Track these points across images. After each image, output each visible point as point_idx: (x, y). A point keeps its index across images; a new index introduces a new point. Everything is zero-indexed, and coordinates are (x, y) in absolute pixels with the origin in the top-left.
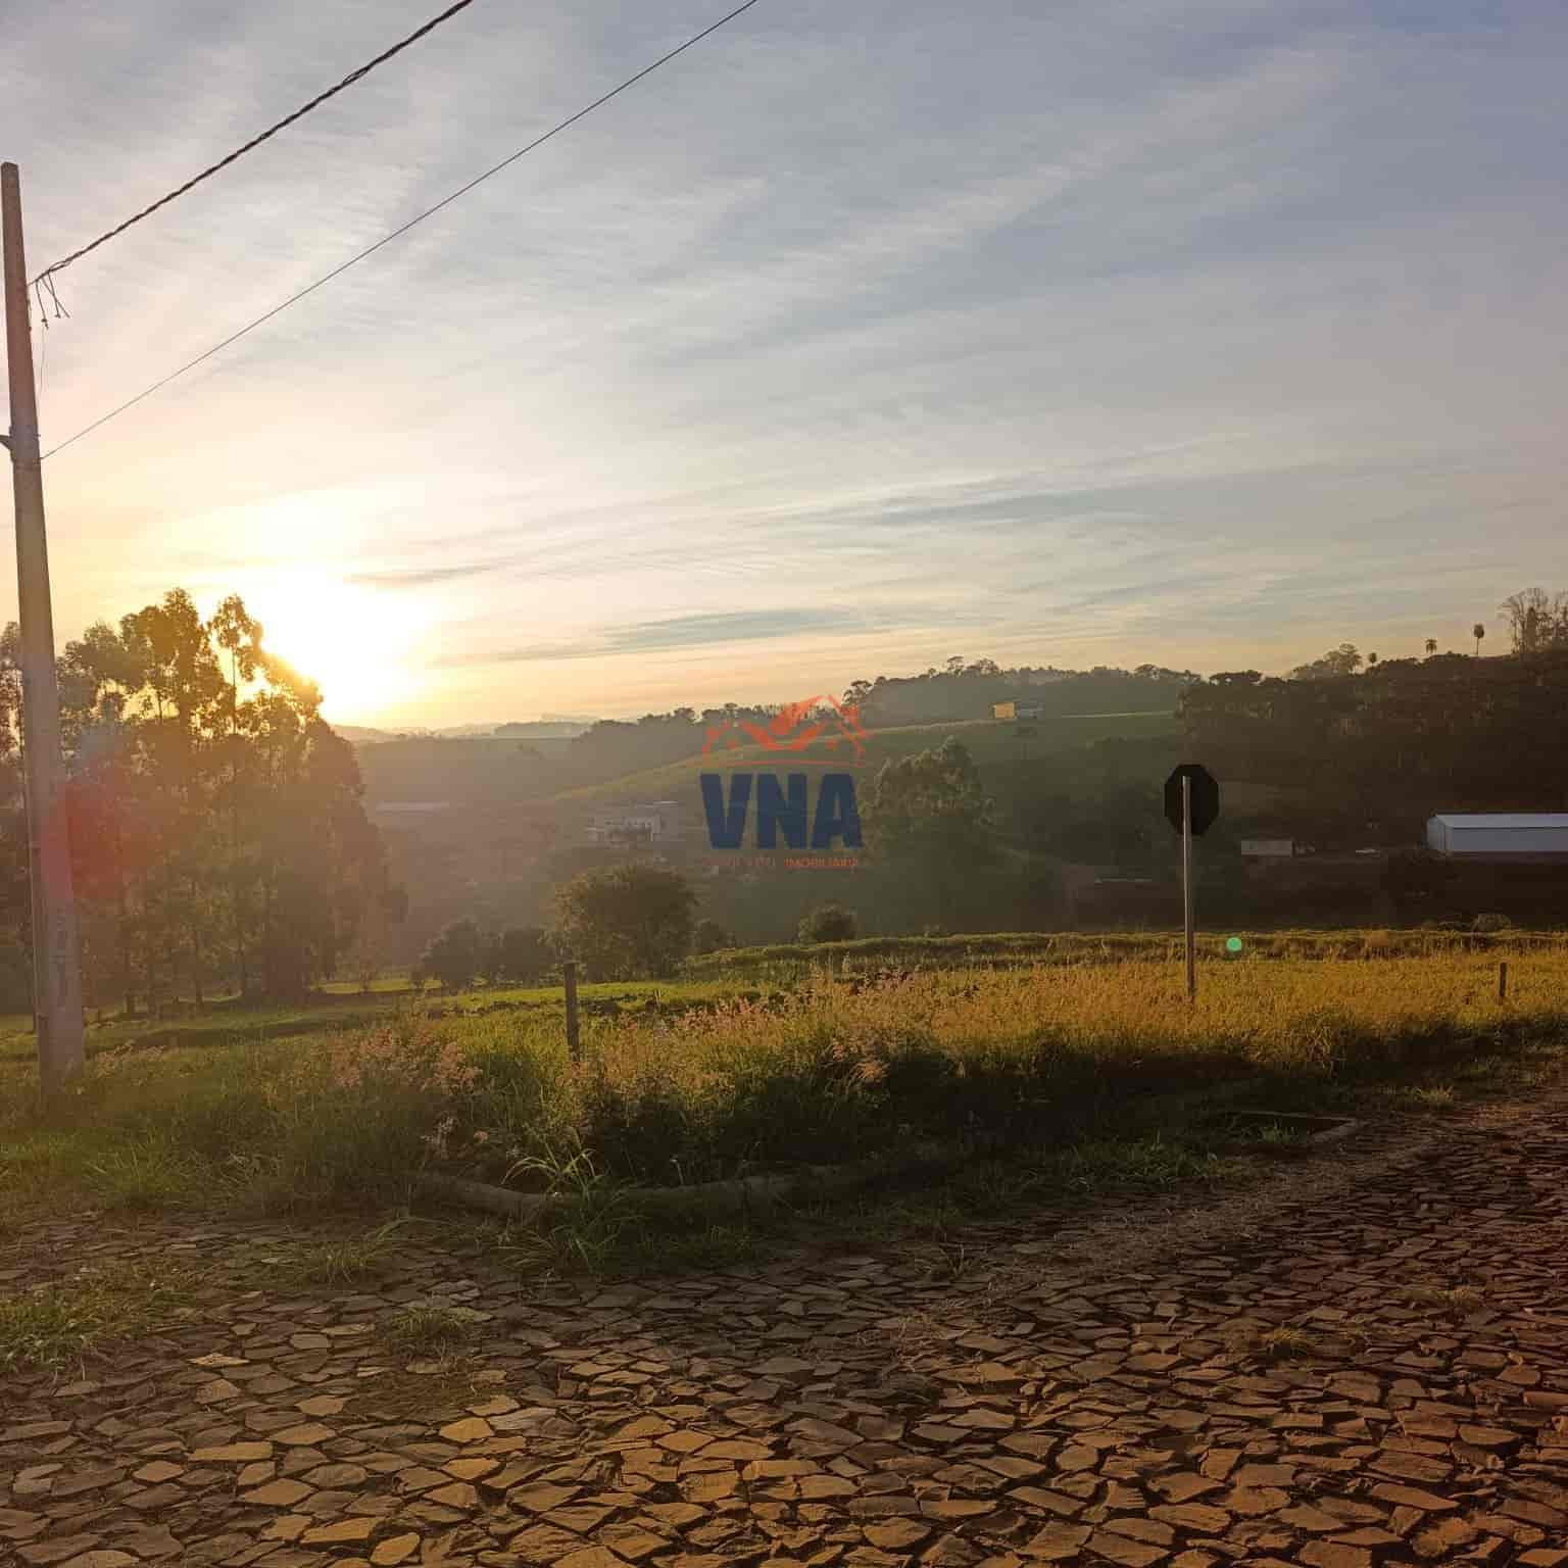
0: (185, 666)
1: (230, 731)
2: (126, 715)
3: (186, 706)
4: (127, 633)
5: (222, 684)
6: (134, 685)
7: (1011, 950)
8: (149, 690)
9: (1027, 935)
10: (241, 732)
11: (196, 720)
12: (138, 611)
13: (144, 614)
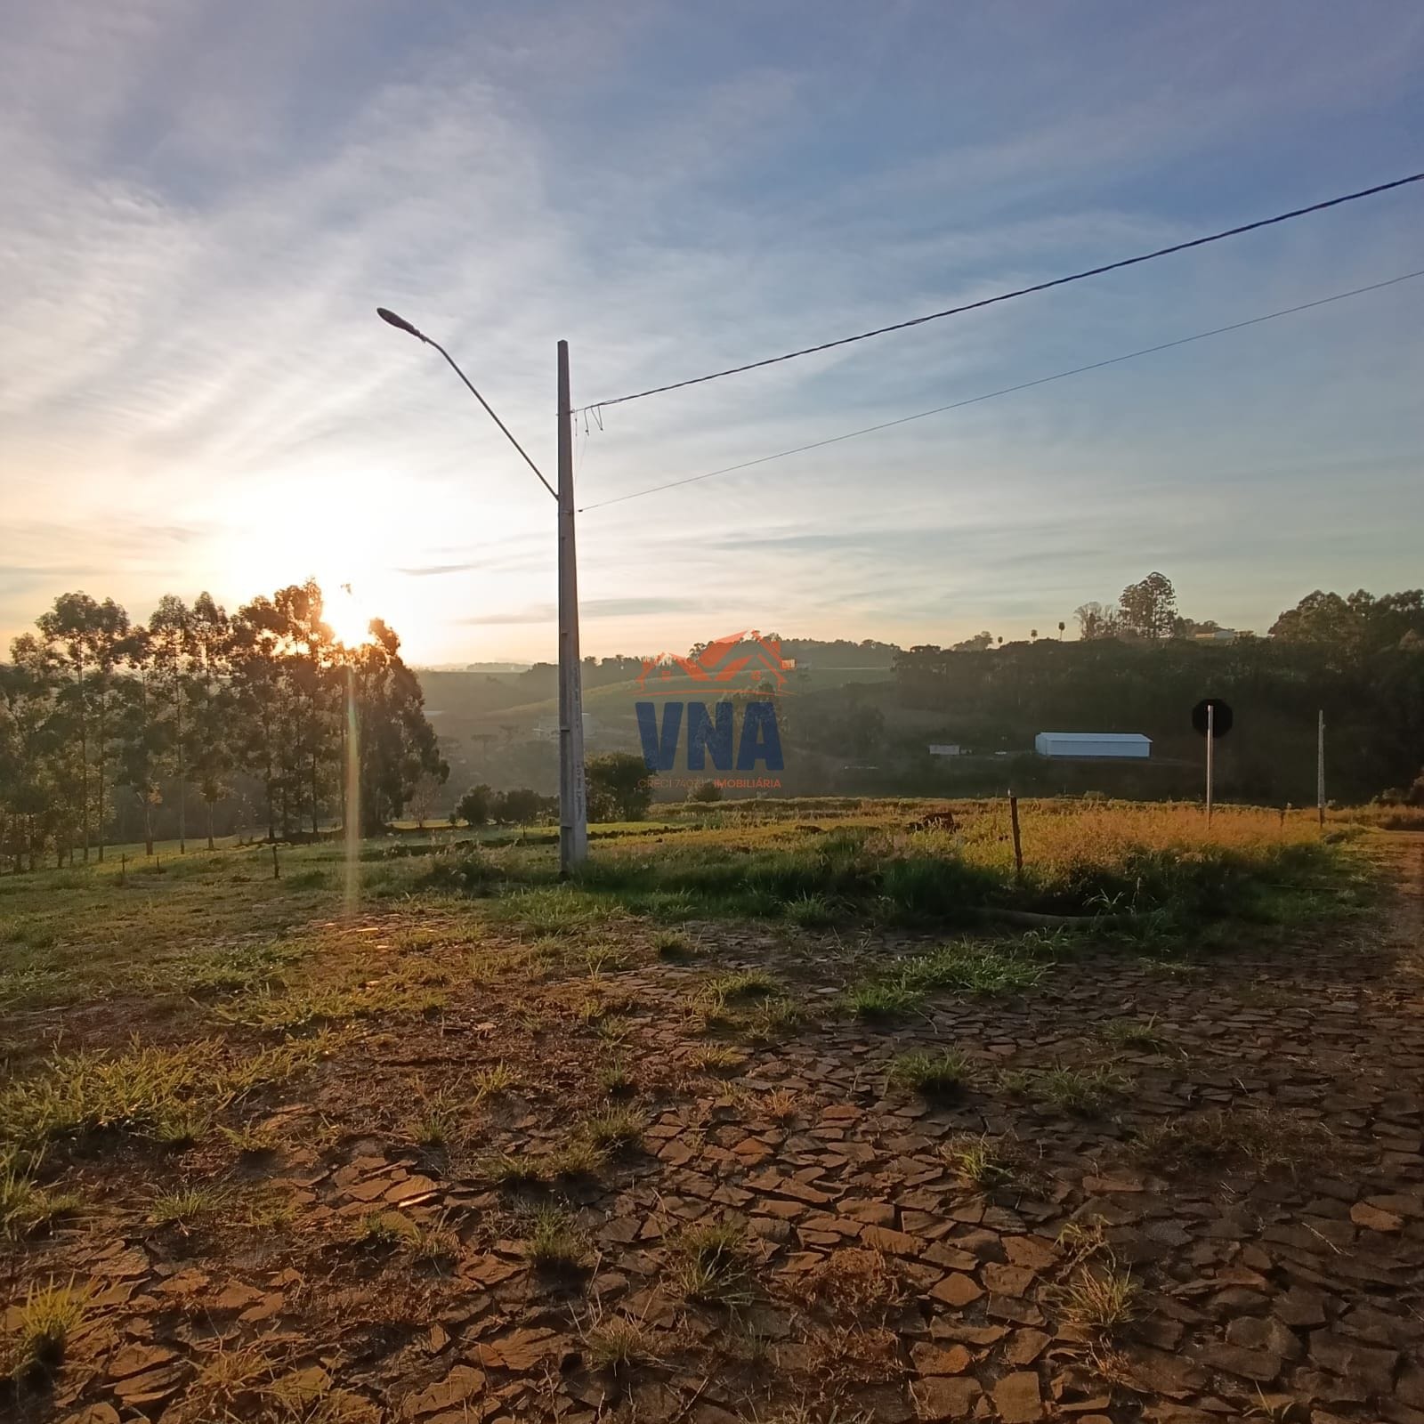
0: (313, 622)
1: (341, 663)
2: (274, 653)
3: (314, 646)
4: (277, 601)
6: (281, 633)
7: (835, 807)
8: (290, 636)
9: (842, 798)
10: (348, 664)
11: (320, 656)
12: (285, 589)
13: (289, 590)
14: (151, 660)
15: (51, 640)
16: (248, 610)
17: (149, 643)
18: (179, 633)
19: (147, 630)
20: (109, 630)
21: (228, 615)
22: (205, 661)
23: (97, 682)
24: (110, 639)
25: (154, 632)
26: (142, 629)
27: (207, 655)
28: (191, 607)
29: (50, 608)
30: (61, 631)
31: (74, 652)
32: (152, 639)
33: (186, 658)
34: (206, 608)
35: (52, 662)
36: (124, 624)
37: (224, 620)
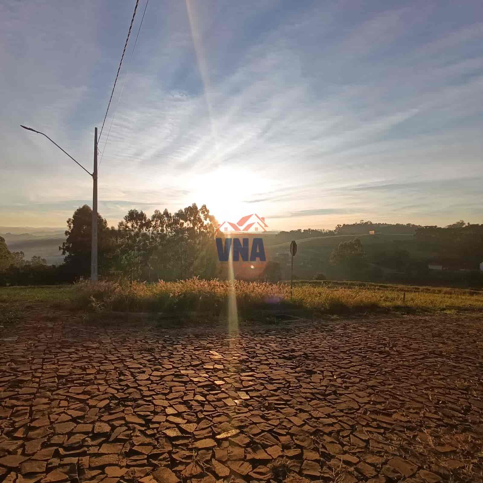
0: (195, 217)
1: (202, 230)
2: (184, 226)
3: (195, 224)
4: (185, 211)
5: (202, 221)
6: (186, 221)
8: (189, 222)
10: (204, 230)
11: (196, 228)
12: (187, 207)
13: (188, 208)
14: (151, 229)
15: (127, 223)
16: (177, 214)
17: (151, 224)
18: (159, 221)
19: (151, 220)
20: (142, 220)
21: (172, 215)
22: (165, 229)
23: (137, 235)
24: (141, 223)
25: (153, 221)
26: (149, 220)
27: (166, 227)
28: (162, 213)
29: (127, 214)
30: (130, 220)
31: (132, 226)
32: (152, 222)
33: (160, 228)
34: (166, 213)
35: (127, 229)
36: (145, 218)
37: (171, 217)
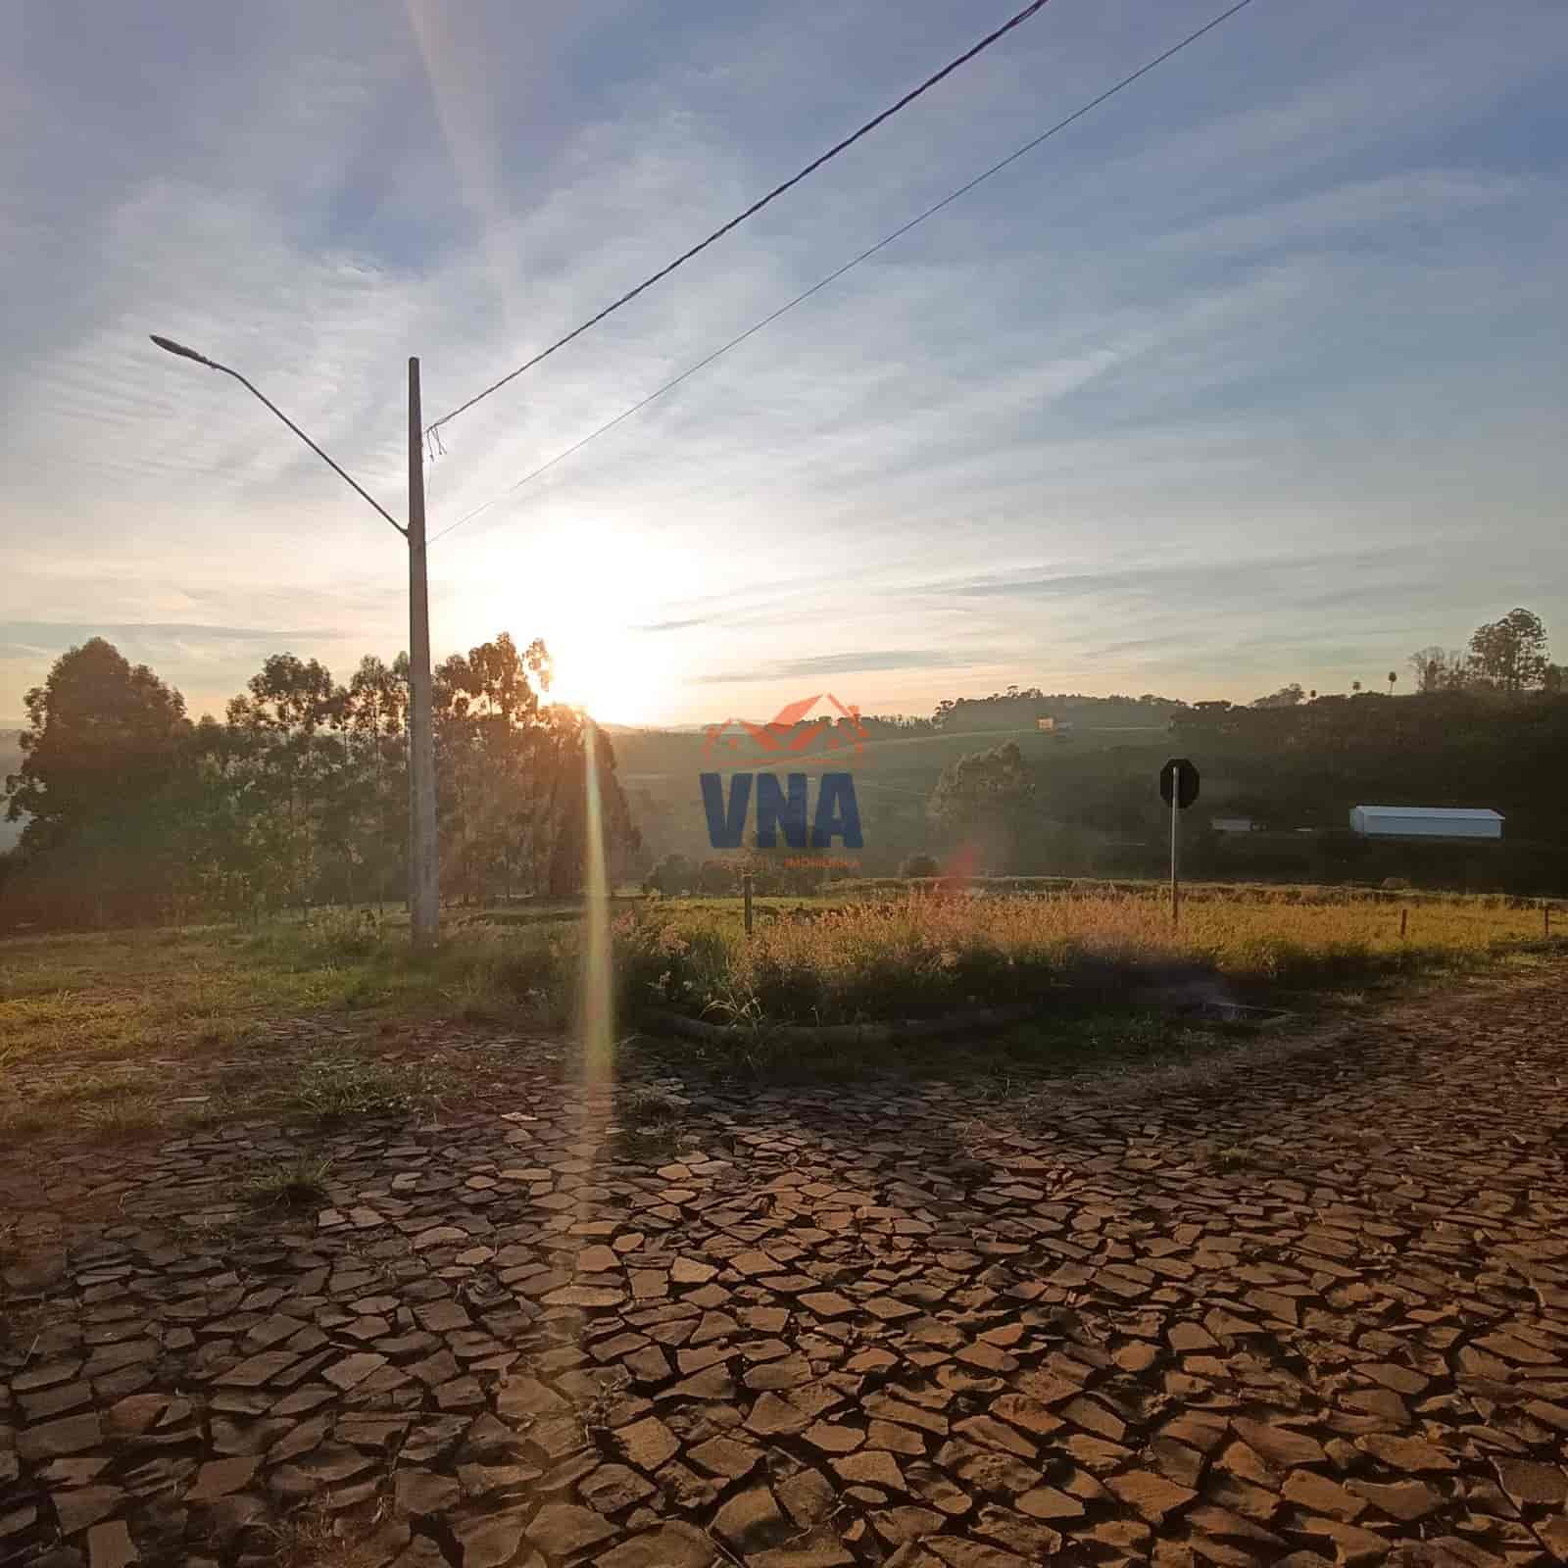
0: (508, 685)
1: (533, 724)
2: (469, 712)
3: (507, 706)
4: (472, 660)
5: (529, 694)
6: (476, 693)
8: (484, 696)
10: (541, 725)
11: (513, 717)
12: (480, 646)
13: (483, 648)
14: (352, 721)
15: (262, 702)
16: (444, 670)
17: (350, 703)
18: (380, 693)
19: (349, 691)
20: (314, 690)
22: (401, 721)
23: (301, 743)
24: (315, 700)
25: (355, 693)
26: (343, 690)
27: (404, 716)
28: (389, 666)
29: (259, 669)
30: (270, 693)
31: (282, 713)
32: (353, 699)
33: (384, 718)
34: (404, 668)
35: (262, 723)
36: (327, 684)
